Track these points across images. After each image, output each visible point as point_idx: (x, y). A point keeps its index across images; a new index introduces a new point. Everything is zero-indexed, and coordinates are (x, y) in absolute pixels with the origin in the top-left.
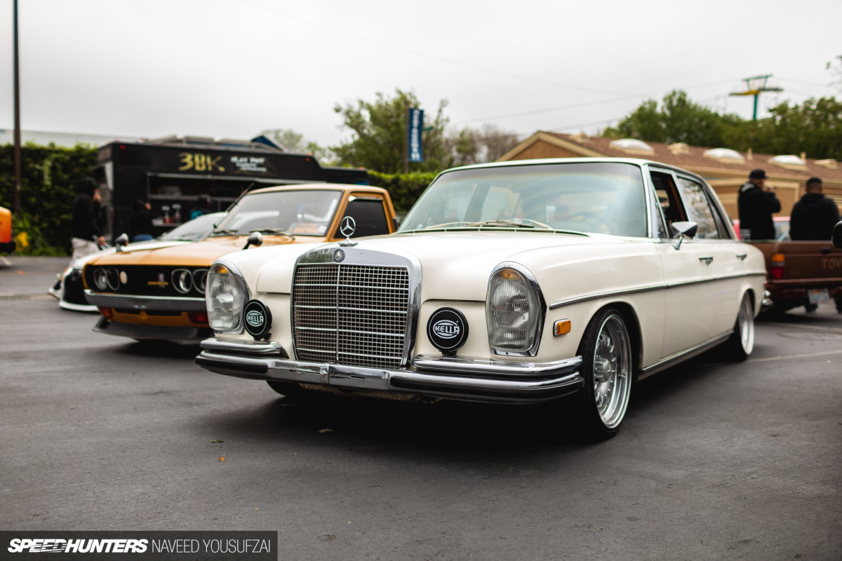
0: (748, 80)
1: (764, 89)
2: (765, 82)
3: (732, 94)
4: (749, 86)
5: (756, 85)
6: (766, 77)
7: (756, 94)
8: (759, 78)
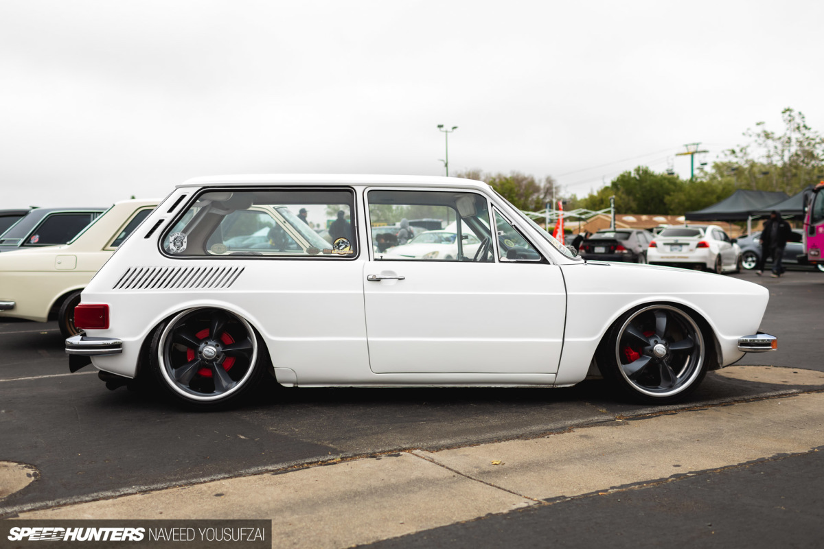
0: (687, 146)
1: (696, 152)
2: (697, 147)
3: (677, 155)
4: (687, 149)
5: (692, 149)
6: (698, 144)
7: (692, 154)
8: (694, 144)
